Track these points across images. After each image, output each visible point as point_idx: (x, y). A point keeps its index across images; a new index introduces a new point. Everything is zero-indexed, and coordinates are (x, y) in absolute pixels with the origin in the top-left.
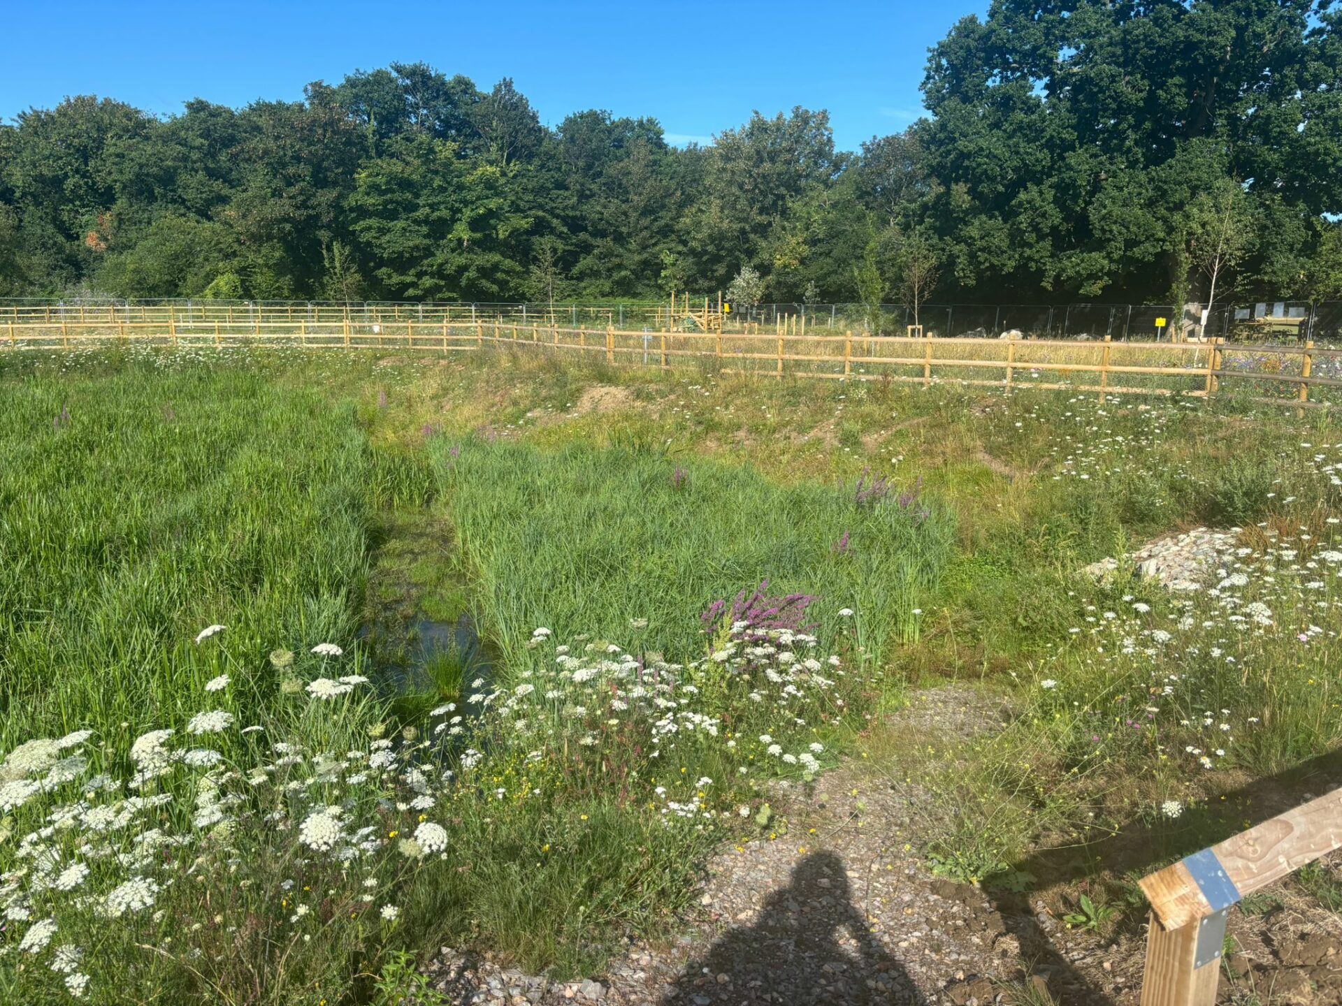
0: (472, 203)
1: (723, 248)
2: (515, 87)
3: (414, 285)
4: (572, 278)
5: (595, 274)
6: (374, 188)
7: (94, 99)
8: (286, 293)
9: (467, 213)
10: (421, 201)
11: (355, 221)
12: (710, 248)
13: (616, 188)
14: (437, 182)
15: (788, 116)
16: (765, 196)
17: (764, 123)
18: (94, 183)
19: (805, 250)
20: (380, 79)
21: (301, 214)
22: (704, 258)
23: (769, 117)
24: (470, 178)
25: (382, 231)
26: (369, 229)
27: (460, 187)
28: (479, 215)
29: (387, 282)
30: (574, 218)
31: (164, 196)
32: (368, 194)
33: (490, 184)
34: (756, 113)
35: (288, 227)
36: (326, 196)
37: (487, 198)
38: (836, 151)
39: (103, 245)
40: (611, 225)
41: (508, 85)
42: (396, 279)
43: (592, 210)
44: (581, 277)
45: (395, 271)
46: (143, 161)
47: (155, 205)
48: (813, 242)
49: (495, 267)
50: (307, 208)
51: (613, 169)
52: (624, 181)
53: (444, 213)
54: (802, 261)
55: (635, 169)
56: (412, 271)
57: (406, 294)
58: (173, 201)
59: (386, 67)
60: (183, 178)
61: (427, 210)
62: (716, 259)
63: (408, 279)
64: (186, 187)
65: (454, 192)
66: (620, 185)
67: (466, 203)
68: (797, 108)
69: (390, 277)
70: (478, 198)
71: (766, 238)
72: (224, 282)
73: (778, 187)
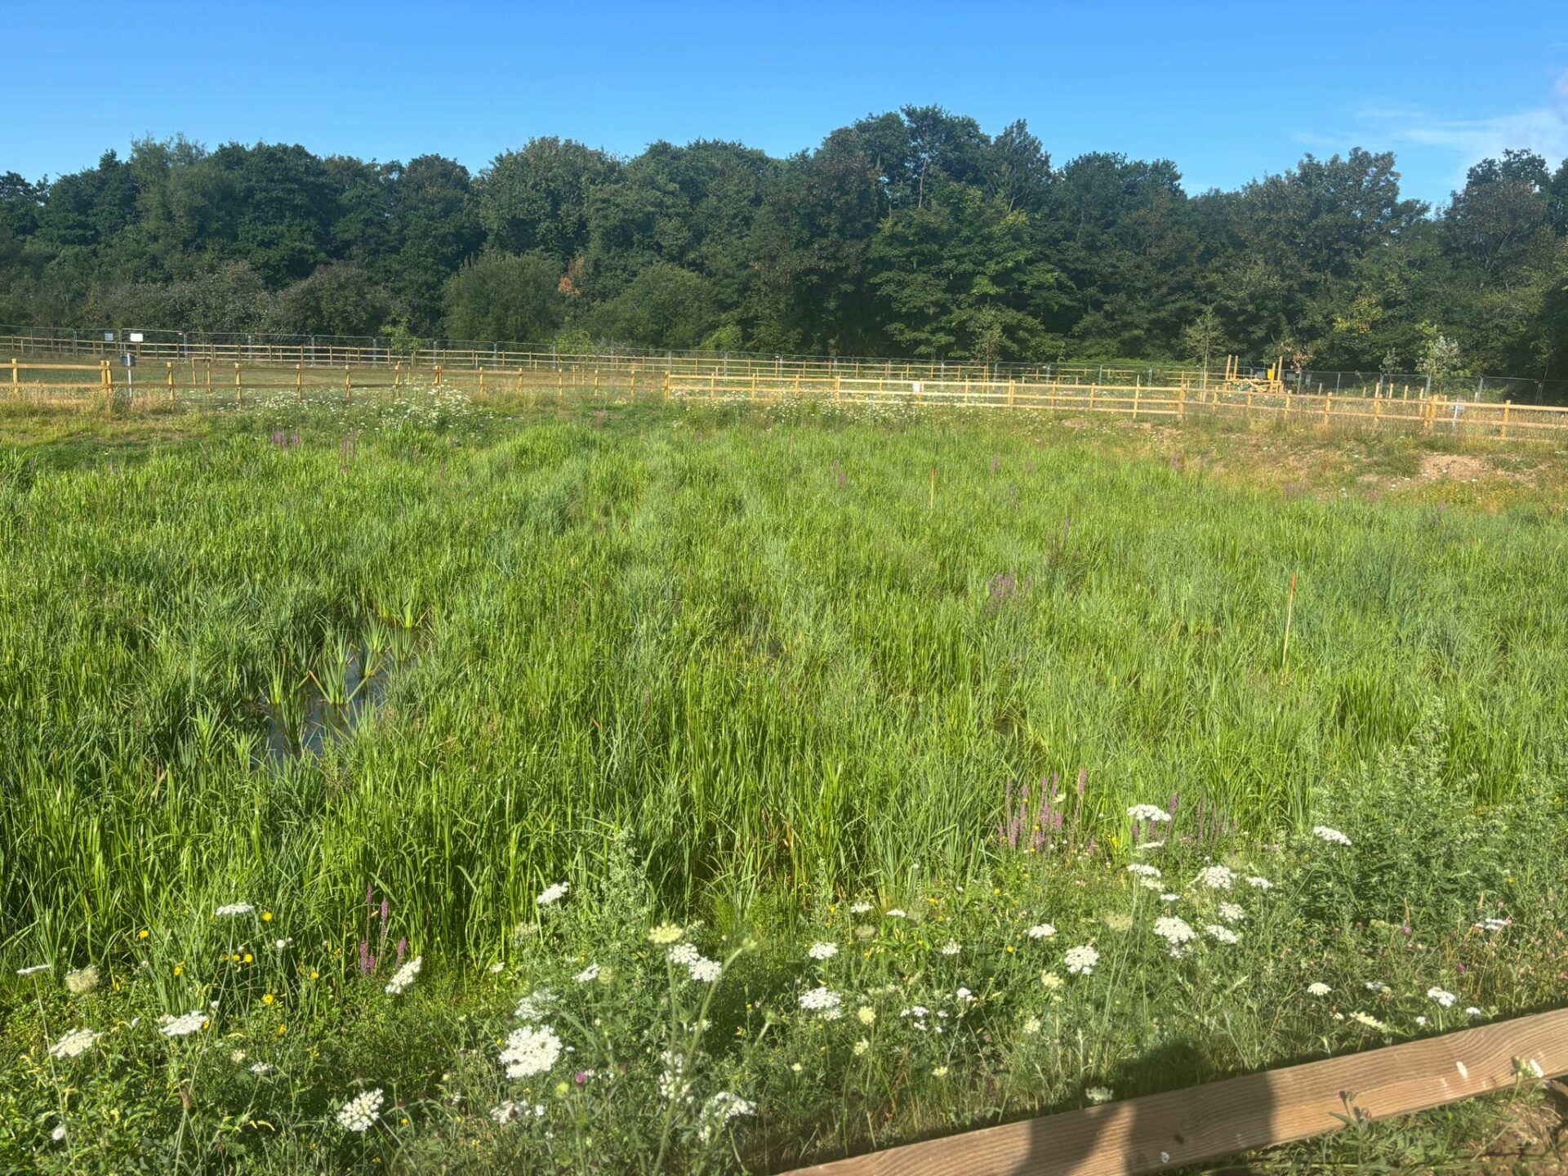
0: (999, 255)
1: (1265, 308)
2: (1028, 129)
3: (928, 342)
4: (1073, 337)
5: (1102, 333)
6: (894, 239)
7: (556, 140)
8: (791, 347)
9: (992, 267)
10: (945, 253)
11: (874, 273)
12: (1250, 308)
13: (1132, 240)
14: (965, 233)
15: (1345, 159)
16: (1320, 251)
17: (1318, 166)
18: (564, 227)
19: (1378, 313)
20: (890, 121)
21: (831, 266)
22: (1240, 319)
23: (1323, 159)
24: (995, 228)
25: (902, 285)
26: (888, 282)
27: (989, 238)
28: (1006, 269)
29: (899, 338)
30: (1084, 271)
31: (641, 242)
32: (890, 245)
33: (1015, 234)
34: (1309, 156)
35: (815, 279)
36: (852, 248)
37: (1014, 249)
38: (1400, 199)
39: (577, 292)
40: (1125, 279)
41: (1021, 126)
42: (909, 335)
43: (1102, 264)
44: (1083, 336)
45: (908, 326)
46: (629, 206)
47: (632, 252)
48: (1388, 304)
49: (1019, 327)
50: (836, 259)
51: (1126, 219)
52: (1141, 231)
53: (968, 266)
54: (1373, 325)
55: (1153, 218)
56: (928, 328)
57: (917, 351)
58: (649, 247)
59: (895, 109)
60: (662, 224)
61: (953, 262)
62: (1254, 319)
63: (923, 336)
64: (663, 233)
65: (980, 243)
66: (1134, 237)
67: (990, 255)
68: (1356, 150)
69: (902, 332)
70: (1007, 250)
71: (1313, 298)
72: (727, 333)
73: (1337, 240)
